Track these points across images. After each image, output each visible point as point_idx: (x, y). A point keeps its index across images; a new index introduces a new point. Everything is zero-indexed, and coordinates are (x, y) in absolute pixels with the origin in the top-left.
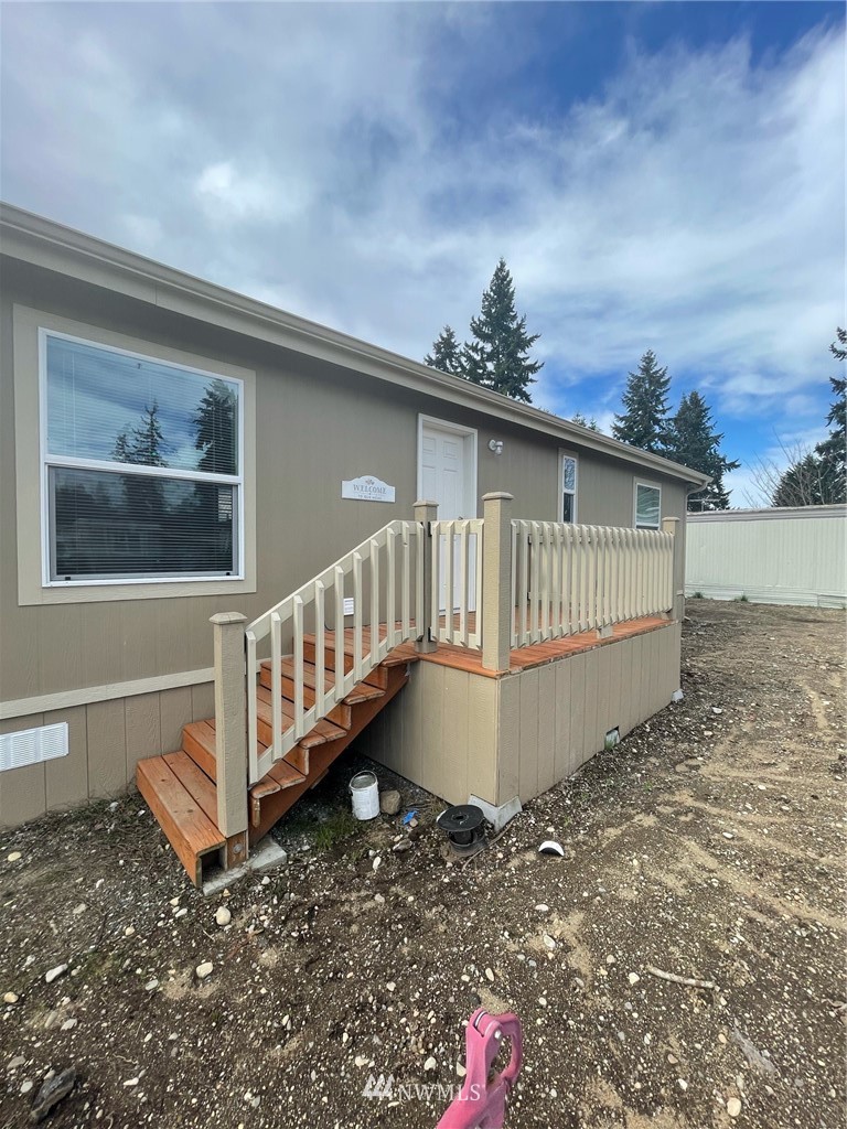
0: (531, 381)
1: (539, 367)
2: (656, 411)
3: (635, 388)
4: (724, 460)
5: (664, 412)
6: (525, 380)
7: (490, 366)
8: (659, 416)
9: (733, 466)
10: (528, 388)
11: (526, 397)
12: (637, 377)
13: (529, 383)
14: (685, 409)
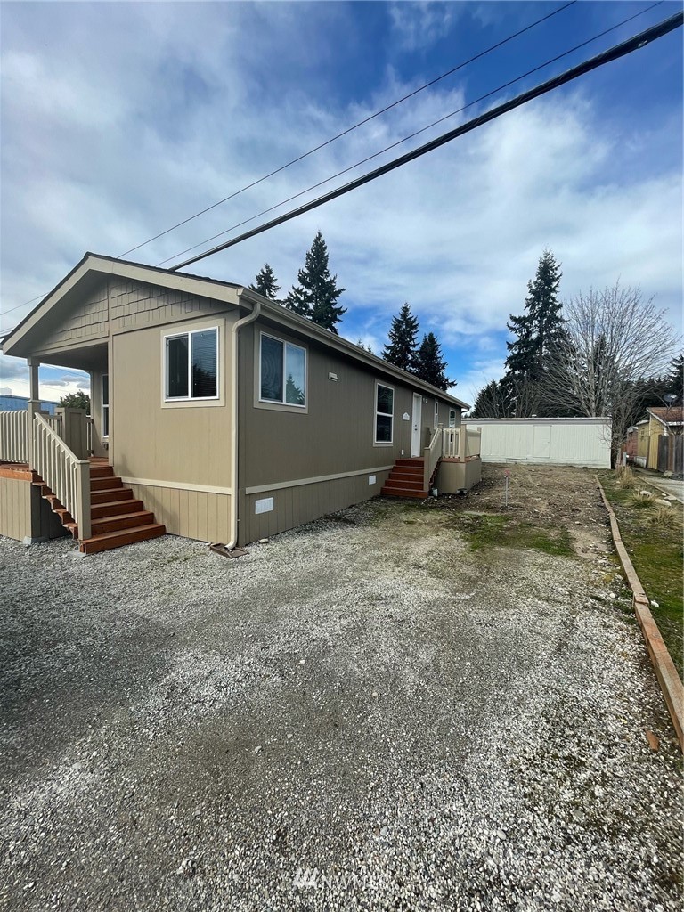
0: (339, 320)
1: (344, 311)
2: (410, 345)
3: (397, 327)
4: (447, 380)
5: (414, 346)
6: (335, 319)
7: (311, 306)
8: (411, 348)
9: (453, 384)
10: (336, 325)
11: (334, 330)
12: (398, 320)
13: (337, 322)
14: (425, 344)
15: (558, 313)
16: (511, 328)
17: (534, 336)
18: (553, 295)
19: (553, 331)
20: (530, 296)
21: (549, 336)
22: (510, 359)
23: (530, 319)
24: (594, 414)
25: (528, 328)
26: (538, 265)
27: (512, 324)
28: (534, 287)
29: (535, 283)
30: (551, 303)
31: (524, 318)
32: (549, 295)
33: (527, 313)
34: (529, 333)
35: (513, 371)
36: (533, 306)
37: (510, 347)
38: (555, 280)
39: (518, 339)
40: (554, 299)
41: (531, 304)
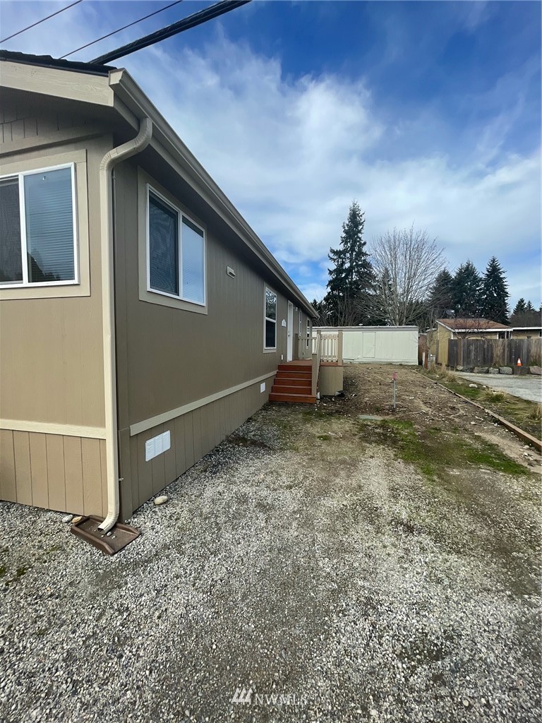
15: (365, 249)
16: (331, 259)
17: (347, 265)
18: (360, 235)
19: (360, 263)
20: (344, 235)
21: (357, 265)
22: (330, 282)
23: (344, 252)
24: (398, 324)
25: (342, 258)
26: (349, 212)
27: (332, 255)
28: (346, 228)
29: (347, 225)
30: (359, 241)
31: (340, 251)
32: (357, 235)
33: (341, 247)
34: (343, 263)
35: (332, 291)
36: (346, 243)
37: (331, 273)
38: (361, 224)
39: (336, 267)
40: (360, 238)
41: (345, 241)
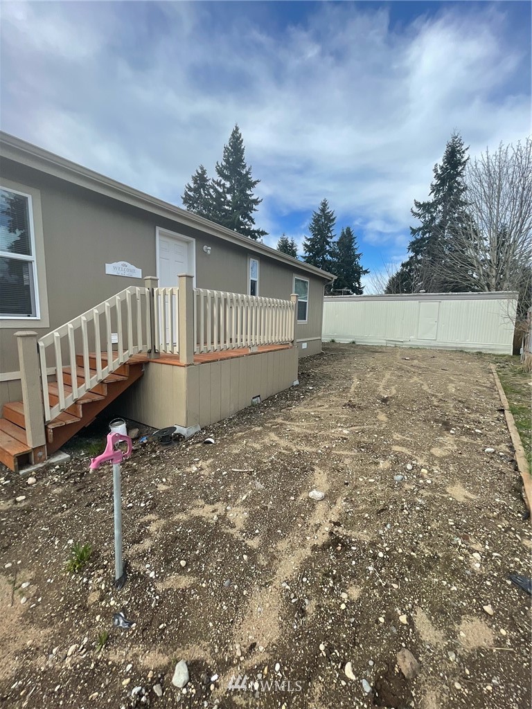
2: (328, 237)
3: (317, 221)
4: (362, 268)
5: (331, 237)
7: (229, 197)
8: (329, 239)
9: (366, 272)
10: (253, 215)
12: (319, 215)
13: (253, 211)
14: (343, 236)
16: (415, 214)
17: (437, 221)
19: (457, 215)
20: (435, 182)
21: (452, 220)
22: (413, 243)
23: (435, 204)
25: (431, 213)
26: (445, 149)
27: (416, 210)
28: (439, 172)
30: (456, 187)
31: (428, 204)
32: (455, 179)
33: (431, 199)
34: (433, 219)
35: (416, 255)
36: (438, 191)
37: (414, 232)
39: (422, 225)
41: (436, 189)
